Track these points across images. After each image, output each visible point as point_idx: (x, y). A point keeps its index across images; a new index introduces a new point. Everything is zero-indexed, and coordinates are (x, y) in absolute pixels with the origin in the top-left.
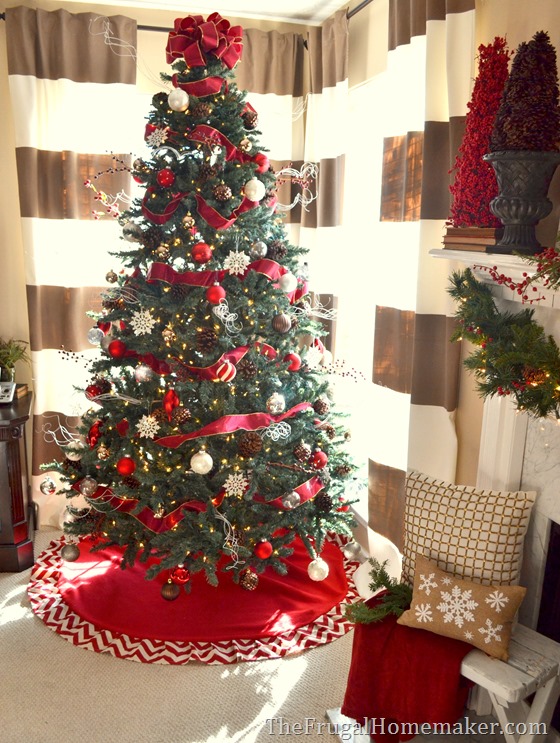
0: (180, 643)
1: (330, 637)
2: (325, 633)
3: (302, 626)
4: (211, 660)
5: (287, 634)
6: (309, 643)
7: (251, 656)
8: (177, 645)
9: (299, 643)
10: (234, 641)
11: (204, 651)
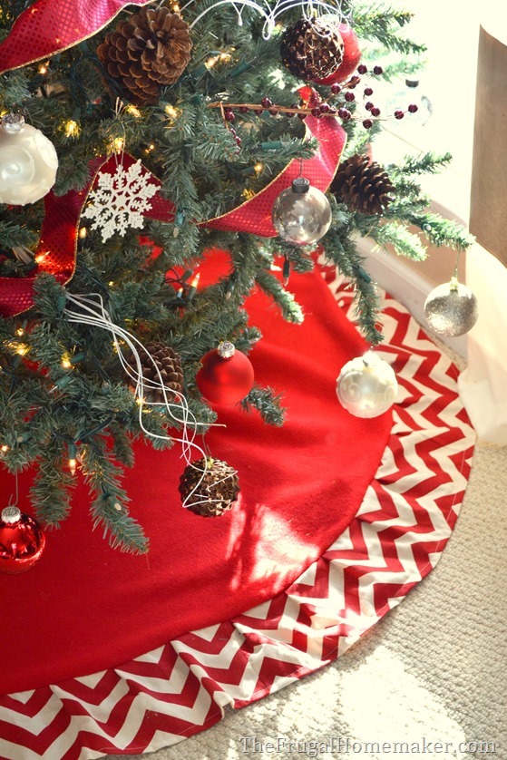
0: (24, 697)
1: (421, 553)
2: (402, 545)
3: (335, 537)
4: (144, 736)
5: (308, 577)
6: (383, 593)
7: (248, 687)
8: (17, 706)
9: (352, 600)
10: (180, 647)
11: (108, 705)
